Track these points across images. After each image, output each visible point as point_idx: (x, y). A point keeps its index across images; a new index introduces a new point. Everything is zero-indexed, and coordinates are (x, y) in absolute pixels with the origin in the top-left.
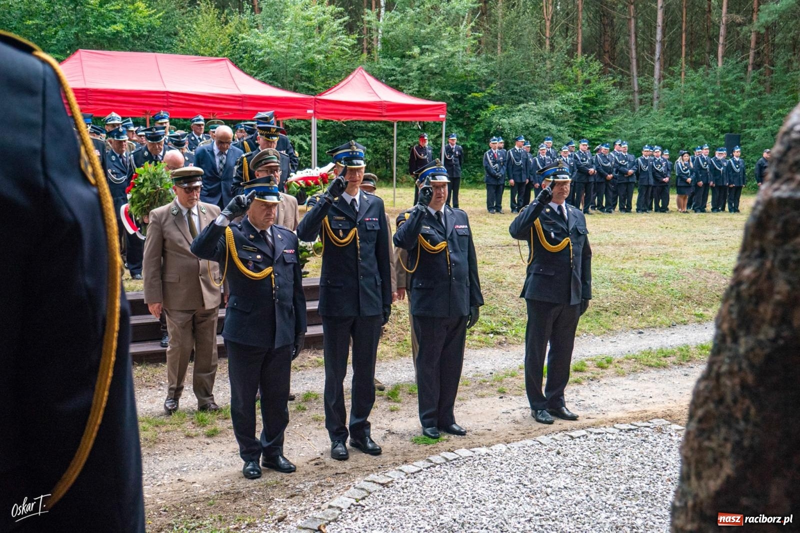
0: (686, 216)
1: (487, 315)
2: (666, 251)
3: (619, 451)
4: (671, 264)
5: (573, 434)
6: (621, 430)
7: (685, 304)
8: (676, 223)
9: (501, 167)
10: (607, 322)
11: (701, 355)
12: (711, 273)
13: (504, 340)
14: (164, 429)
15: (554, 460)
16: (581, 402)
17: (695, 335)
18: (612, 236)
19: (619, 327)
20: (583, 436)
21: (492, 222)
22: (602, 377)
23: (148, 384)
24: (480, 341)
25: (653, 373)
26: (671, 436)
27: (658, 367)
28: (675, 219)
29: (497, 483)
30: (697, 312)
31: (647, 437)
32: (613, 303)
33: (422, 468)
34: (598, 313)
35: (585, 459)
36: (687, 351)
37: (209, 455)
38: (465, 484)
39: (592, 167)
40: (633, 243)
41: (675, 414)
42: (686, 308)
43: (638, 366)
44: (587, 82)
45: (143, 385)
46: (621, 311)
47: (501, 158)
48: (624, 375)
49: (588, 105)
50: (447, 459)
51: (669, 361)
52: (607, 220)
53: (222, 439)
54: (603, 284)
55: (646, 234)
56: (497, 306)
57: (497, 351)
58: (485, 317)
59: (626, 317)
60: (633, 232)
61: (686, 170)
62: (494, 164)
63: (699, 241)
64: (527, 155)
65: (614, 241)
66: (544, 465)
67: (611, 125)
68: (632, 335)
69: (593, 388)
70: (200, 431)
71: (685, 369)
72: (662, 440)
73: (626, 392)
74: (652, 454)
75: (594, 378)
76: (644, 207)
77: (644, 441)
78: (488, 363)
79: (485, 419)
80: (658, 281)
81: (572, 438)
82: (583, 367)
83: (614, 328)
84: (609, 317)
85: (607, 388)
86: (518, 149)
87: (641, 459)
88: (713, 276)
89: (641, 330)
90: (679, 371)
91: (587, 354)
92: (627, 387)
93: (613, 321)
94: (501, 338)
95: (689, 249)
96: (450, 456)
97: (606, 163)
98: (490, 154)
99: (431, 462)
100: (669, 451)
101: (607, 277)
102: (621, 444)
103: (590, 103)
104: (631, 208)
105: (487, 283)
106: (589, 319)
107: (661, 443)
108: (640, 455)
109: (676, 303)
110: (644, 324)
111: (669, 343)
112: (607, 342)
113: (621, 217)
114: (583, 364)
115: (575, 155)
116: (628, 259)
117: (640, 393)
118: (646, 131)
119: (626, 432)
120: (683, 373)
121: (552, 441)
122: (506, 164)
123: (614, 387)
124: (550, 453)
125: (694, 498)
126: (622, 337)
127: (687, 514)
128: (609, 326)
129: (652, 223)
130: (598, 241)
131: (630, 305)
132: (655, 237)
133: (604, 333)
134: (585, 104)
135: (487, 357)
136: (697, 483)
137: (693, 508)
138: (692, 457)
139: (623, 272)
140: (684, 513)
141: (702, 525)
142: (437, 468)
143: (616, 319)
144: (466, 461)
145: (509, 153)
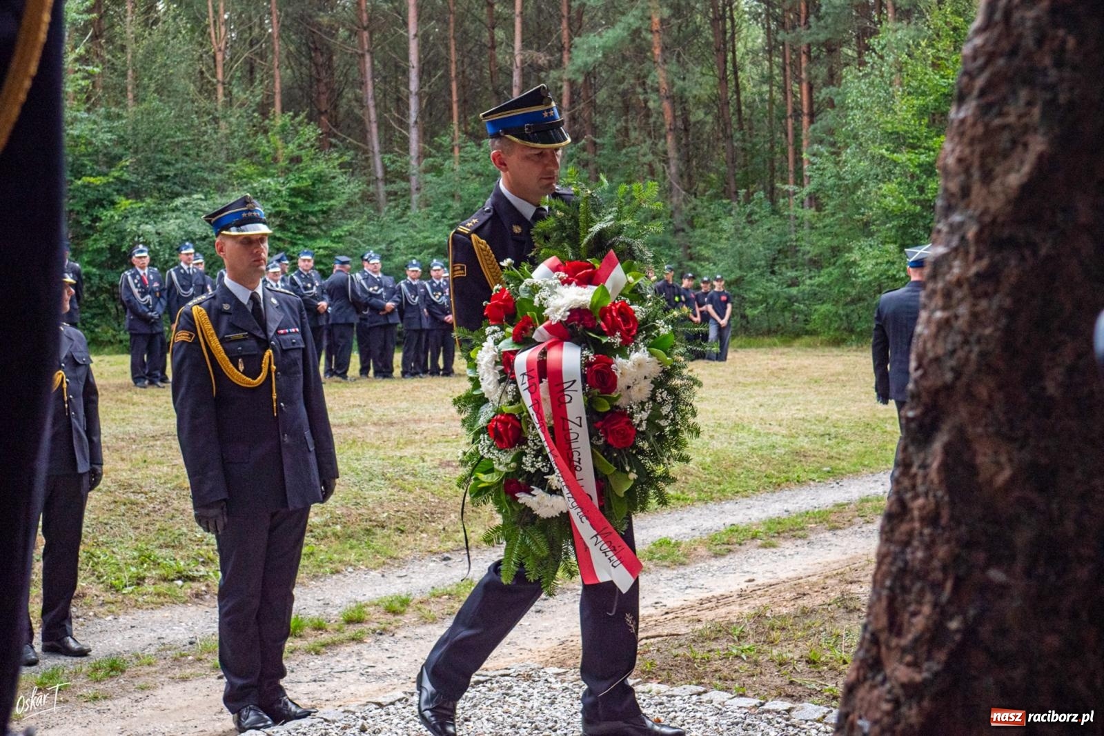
1: (167, 547)
3: (470, 712)
5: (380, 700)
9: (157, 300)
10: (387, 545)
13: (204, 588)
16: (369, 670)
18: (371, 413)
19: (409, 552)
20: (399, 700)
21: (144, 401)
22: (397, 628)
24: (159, 595)
26: (550, 683)
31: (510, 688)
32: (392, 512)
34: (368, 532)
39: (323, 299)
40: (408, 420)
44: (296, 160)
46: (408, 526)
47: (156, 285)
48: (435, 621)
49: (299, 200)
52: (355, 390)
54: (371, 483)
55: (427, 406)
56: (185, 530)
57: (193, 608)
58: (164, 552)
59: (419, 535)
60: (404, 405)
62: (143, 294)
64: (204, 279)
65: (375, 418)
67: (340, 237)
68: (432, 564)
69: (386, 645)
72: (535, 691)
74: (527, 711)
75: (384, 629)
76: (415, 369)
77: (507, 695)
78: (180, 629)
79: (199, 715)
81: (380, 705)
82: (363, 615)
83: (400, 555)
84: (389, 536)
85: (410, 644)
86: (185, 267)
87: (510, 720)
89: (446, 555)
91: (360, 599)
93: (396, 544)
94: (199, 586)
98: (133, 276)
100: (552, 703)
102: (469, 704)
103: (302, 197)
104: (392, 371)
105: (160, 491)
106: (354, 542)
107: (536, 695)
108: (505, 716)
110: (450, 545)
112: (392, 578)
113: (378, 385)
114: (359, 610)
115: (292, 278)
116: (406, 444)
118: (402, 246)
121: (348, 713)
122: (165, 294)
123: (421, 641)
124: (347, 730)
125: (979, 219)
126: (416, 568)
127: (967, 253)
128: (390, 553)
129: (432, 392)
130: (346, 421)
131: (422, 514)
132: (443, 410)
133: (384, 563)
134: (294, 199)
135: (176, 620)
136: (984, 191)
137: (979, 237)
138: (972, 152)
139: (402, 462)
140: (961, 255)
141: (998, 257)
143: (400, 539)
145: (170, 275)
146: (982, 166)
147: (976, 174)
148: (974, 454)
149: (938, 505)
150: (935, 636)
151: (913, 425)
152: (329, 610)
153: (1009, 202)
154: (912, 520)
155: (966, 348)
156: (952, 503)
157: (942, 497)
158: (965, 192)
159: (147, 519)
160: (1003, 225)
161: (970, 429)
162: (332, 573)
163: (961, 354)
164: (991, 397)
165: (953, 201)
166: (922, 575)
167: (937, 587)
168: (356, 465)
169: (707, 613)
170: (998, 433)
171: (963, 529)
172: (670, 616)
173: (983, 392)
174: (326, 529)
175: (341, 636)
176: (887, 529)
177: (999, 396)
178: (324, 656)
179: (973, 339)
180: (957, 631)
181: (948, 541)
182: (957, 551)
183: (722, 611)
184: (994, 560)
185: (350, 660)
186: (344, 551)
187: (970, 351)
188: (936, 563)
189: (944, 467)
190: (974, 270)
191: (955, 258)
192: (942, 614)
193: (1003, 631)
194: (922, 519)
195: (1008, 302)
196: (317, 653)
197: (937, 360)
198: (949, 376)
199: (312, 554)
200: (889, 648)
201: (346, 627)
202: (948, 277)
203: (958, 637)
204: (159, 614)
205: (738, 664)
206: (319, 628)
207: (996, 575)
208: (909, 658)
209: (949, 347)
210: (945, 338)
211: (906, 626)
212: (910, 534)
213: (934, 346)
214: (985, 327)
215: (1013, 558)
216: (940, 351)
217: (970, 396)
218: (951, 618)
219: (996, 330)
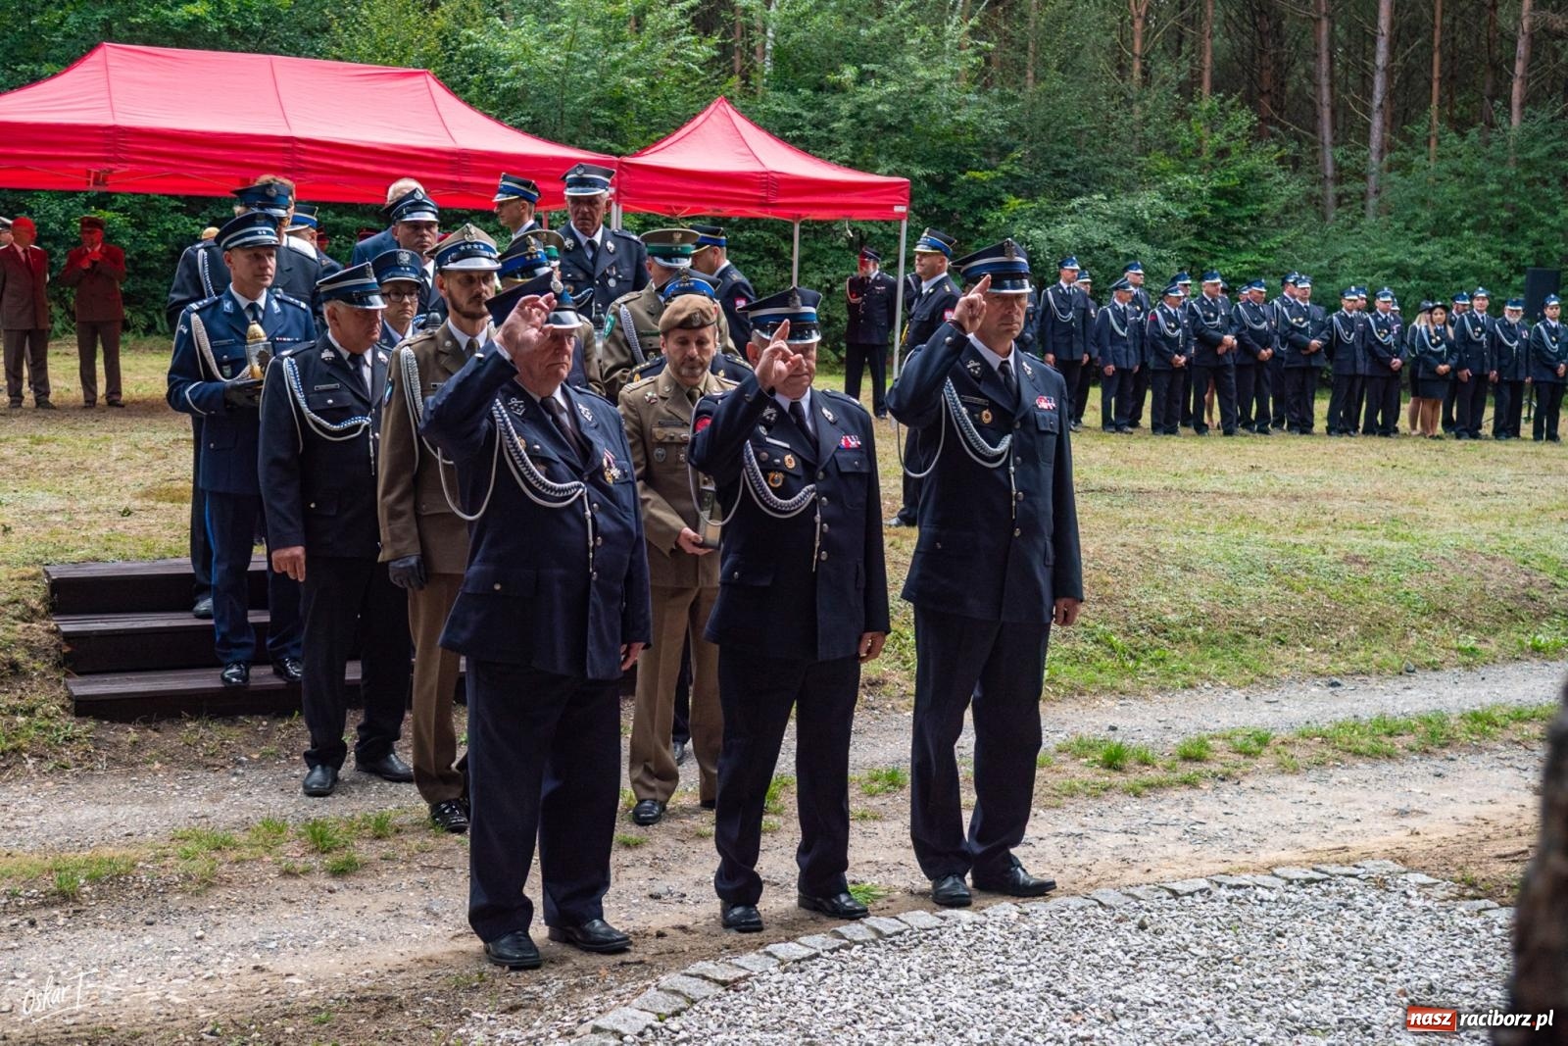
0: (1437, 444)
2: (1390, 513)
3: (1286, 925)
4: (1404, 538)
5: (1177, 886)
6: (1291, 882)
7: (1436, 625)
8: (1416, 457)
11: (1472, 732)
12: (1494, 559)
14: (234, 855)
15: (1131, 942)
16: (1197, 827)
17: (1458, 692)
18: (1273, 480)
19: (1286, 670)
20: (1201, 891)
22: (1245, 774)
23: (210, 761)
25: (1364, 769)
26: (1409, 897)
27: (1375, 755)
28: (1412, 450)
29: (995, 988)
30: (1462, 644)
31: (1351, 897)
32: (1272, 616)
33: (820, 949)
34: (1237, 639)
35: (1206, 942)
36: (1441, 724)
37: (332, 918)
38: (918, 989)
39: (1228, 333)
40: (1318, 495)
41: (1415, 857)
42: (1438, 635)
43: (1329, 753)
44: (1223, 153)
45: (198, 763)
46: (1290, 636)
48: (1295, 771)
49: (1223, 203)
50: (879, 933)
51: (1399, 744)
52: (1261, 448)
53: (366, 882)
54: (1251, 577)
55: (1348, 477)
59: (1303, 649)
60: (1318, 473)
61: (1436, 345)
63: (1467, 494)
65: (1276, 489)
66: (1108, 952)
67: (1272, 249)
68: (1314, 690)
69: (1226, 796)
70: (314, 861)
71: (1436, 762)
72: (1385, 907)
73: (1301, 809)
74: (1364, 936)
75: (1228, 774)
76: (1341, 424)
77: (1345, 905)
80: (1377, 575)
81: (1175, 894)
82: (1203, 750)
83: (1275, 673)
84: (1264, 647)
85: (1258, 798)
86: (1065, 286)
87: (1338, 944)
89: (1335, 679)
90: (1421, 767)
91: (1212, 725)
92: (1303, 797)
93: (1272, 658)
95: (1444, 511)
96: (888, 926)
97: (1258, 323)
99: (842, 937)
100: (1403, 929)
101: (1261, 560)
102: (1289, 912)
103: (1227, 199)
106: (1219, 650)
107: (1384, 912)
108: (1334, 937)
109: (1415, 623)
110: (1343, 665)
111: (1399, 708)
112: (1258, 702)
113: (1293, 442)
114: (1202, 743)
115: (1191, 306)
117: (1333, 810)
119: (1303, 886)
120: (1432, 770)
121: (1129, 899)
123: (1270, 796)
124: (1121, 925)
126: (1293, 693)
128: (1262, 668)
129: (1361, 457)
130: (1239, 490)
131: (1311, 622)
132: (1368, 484)
133: (1252, 681)
134: (1217, 202)
139: (1296, 551)
142: (856, 951)
143: (1277, 652)
144: (924, 937)
145: (1046, 295)
152: (1169, 736)
162: (1184, 687)
168: (1235, 551)
174: (1186, 631)
175: (1172, 777)
178: (1145, 800)
185: (1176, 810)
186: (1204, 661)
196: (1137, 795)
199: (1162, 660)
201: (1179, 764)
206: (1144, 762)
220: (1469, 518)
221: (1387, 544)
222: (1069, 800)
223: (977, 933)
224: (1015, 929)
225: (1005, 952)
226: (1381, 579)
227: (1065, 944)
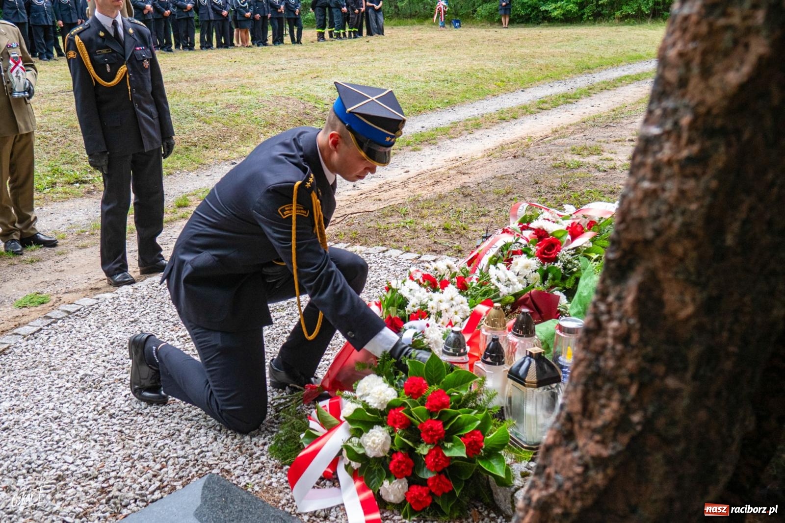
0: (250, 50)
1: (68, 163)
2: (240, 83)
4: (250, 93)
7: (271, 131)
8: (243, 56)
10: (198, 156)
12: (288, 99)
13: (92, 188)
18: (183, 74)
19: (211, 160)
24: (65, 193)
28: (241, 53)
29: (133, 324)
32: (200, 137)
33: (41, 326)
34: (187, 149)
38: (97, 333)
40: (206, 78)
46: (210, 145)
50: (68, 312)
54: (187, 120)
55: (217, 69)
56: (77, 153)
57: (87, 200)
58: (66, 167)
59: (216, 150)
60: (203, 68)
61: (244, 4)
63: (269, 71)
65: (186, 77)
68: (225, 167)
78: (81, 213)
79: (94, 270)
80: (241, 111)
82: (187, 202)
83: (207, 162)
84: (199, 151)
88: (291, 101)
89: (234, 161)
91: (185, 190)
93: (204, 155)
94: (90, 186)
95: (262, 80)
96: (72, 308)
99: (50, 318)
104: (195, 46)
105: (60, 129)
106: (179, 156)
112: (203, 176)
114: (185, 198)
116: (205, 93)
125: (694, 110)
126: (217, 170)
127: (679, 137)
128: (201, 161)
129: (219, 59)
130: (171, 79)
131: (218, 137)
132: (226, 71)
133: (198, 168)
135: (77, 208)
136: (702, 86)
137: (692, 126)
138: (695, 49)
139: (204, 105)
140: (673, 138)
141: (708, 144)
142: (60, 323)
143: (206, 153)
144: (91, 309)
146: (703, 63)
147: (695, 70)
148: (663, 291)
149: (630, 329)
150: (621, 424)
151: (612, 265)
153: (725, 97)
154: (606, 336)
155: (670, 217)
156: (642, 330)
157: (634, 325)
158: (683, 83)
159: (54, 147)
160: (717, 116)
161: (661, 275)
162: (168, 175)
163: (664, 220)
164: (685, 254)
165: (668, 89)
166: (612, 378)
167: (623, 389)
169: (384, 194)
170: (687, 280)
171: (649, 349)
172: (363, 196)
173: (679, 250)
175: (176, 216)
176: (585, 340)
177: (693, 255)
179: (678, 211)
180: (638, 423)
181: (636, 357)
182: (644, 364)
183: (393, 192)
184: (672, 370)
186: (174, 162)
187: (674, 220)
188: (623, 371)
189: (637, 301)
190: (685, 153)
191: (667, 140)
192: (627, 408)
193: (673, 423)
194: (616, 339)
195: (714, 184)
197: (640, 220)
198: (650, 234)
200: (581, 427)
201: (177, 210)
202: (659, 156)
203: (639, 428)
204: (67, 205)
205: (405, 232)
207: (671, 382)
208: (597, 437)
209: (654, 211)
210: (650, 205)
211: (596, 413)
212: (604, 347)
213: (639, 208)
214: (690, 202)
215: (685, 369)
216: (644, 212)
217: (666, 249)
218: (634, 412)
219: (702, 206)
220: (274, 82)
221: (243, 97)
222: (132, 235)
223: (116, 302)
224: (134, 297)
225: (133, 307)
226: (244, 114)
227: (159, 298)
